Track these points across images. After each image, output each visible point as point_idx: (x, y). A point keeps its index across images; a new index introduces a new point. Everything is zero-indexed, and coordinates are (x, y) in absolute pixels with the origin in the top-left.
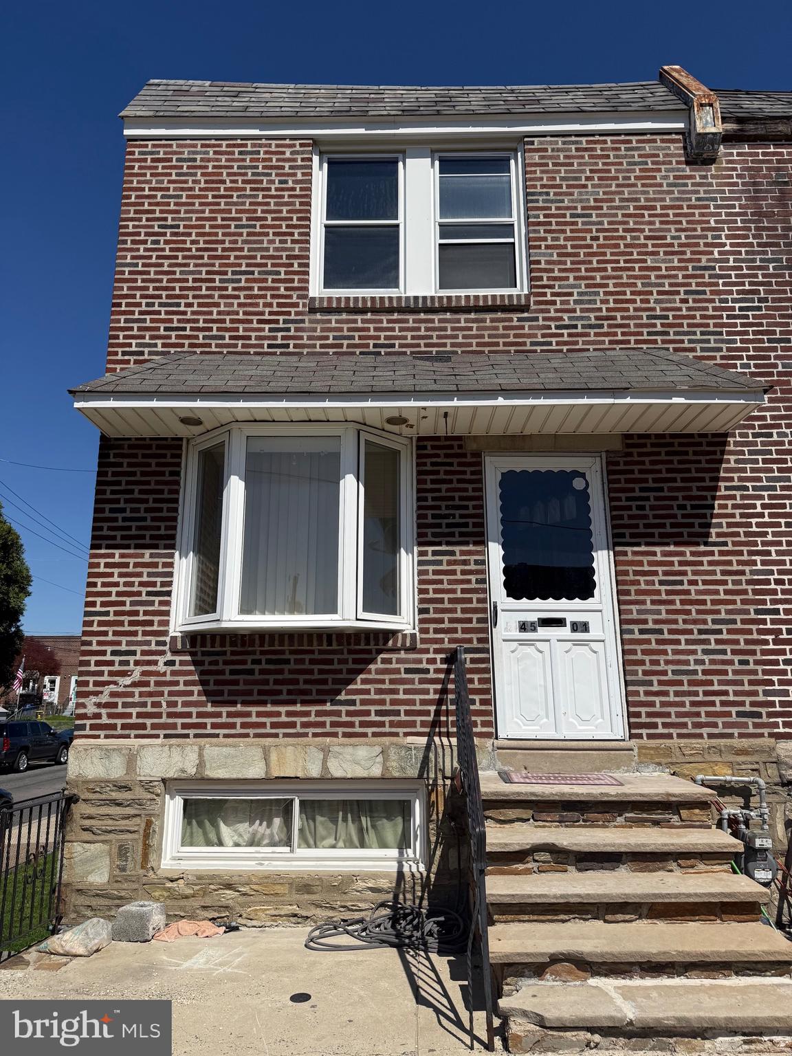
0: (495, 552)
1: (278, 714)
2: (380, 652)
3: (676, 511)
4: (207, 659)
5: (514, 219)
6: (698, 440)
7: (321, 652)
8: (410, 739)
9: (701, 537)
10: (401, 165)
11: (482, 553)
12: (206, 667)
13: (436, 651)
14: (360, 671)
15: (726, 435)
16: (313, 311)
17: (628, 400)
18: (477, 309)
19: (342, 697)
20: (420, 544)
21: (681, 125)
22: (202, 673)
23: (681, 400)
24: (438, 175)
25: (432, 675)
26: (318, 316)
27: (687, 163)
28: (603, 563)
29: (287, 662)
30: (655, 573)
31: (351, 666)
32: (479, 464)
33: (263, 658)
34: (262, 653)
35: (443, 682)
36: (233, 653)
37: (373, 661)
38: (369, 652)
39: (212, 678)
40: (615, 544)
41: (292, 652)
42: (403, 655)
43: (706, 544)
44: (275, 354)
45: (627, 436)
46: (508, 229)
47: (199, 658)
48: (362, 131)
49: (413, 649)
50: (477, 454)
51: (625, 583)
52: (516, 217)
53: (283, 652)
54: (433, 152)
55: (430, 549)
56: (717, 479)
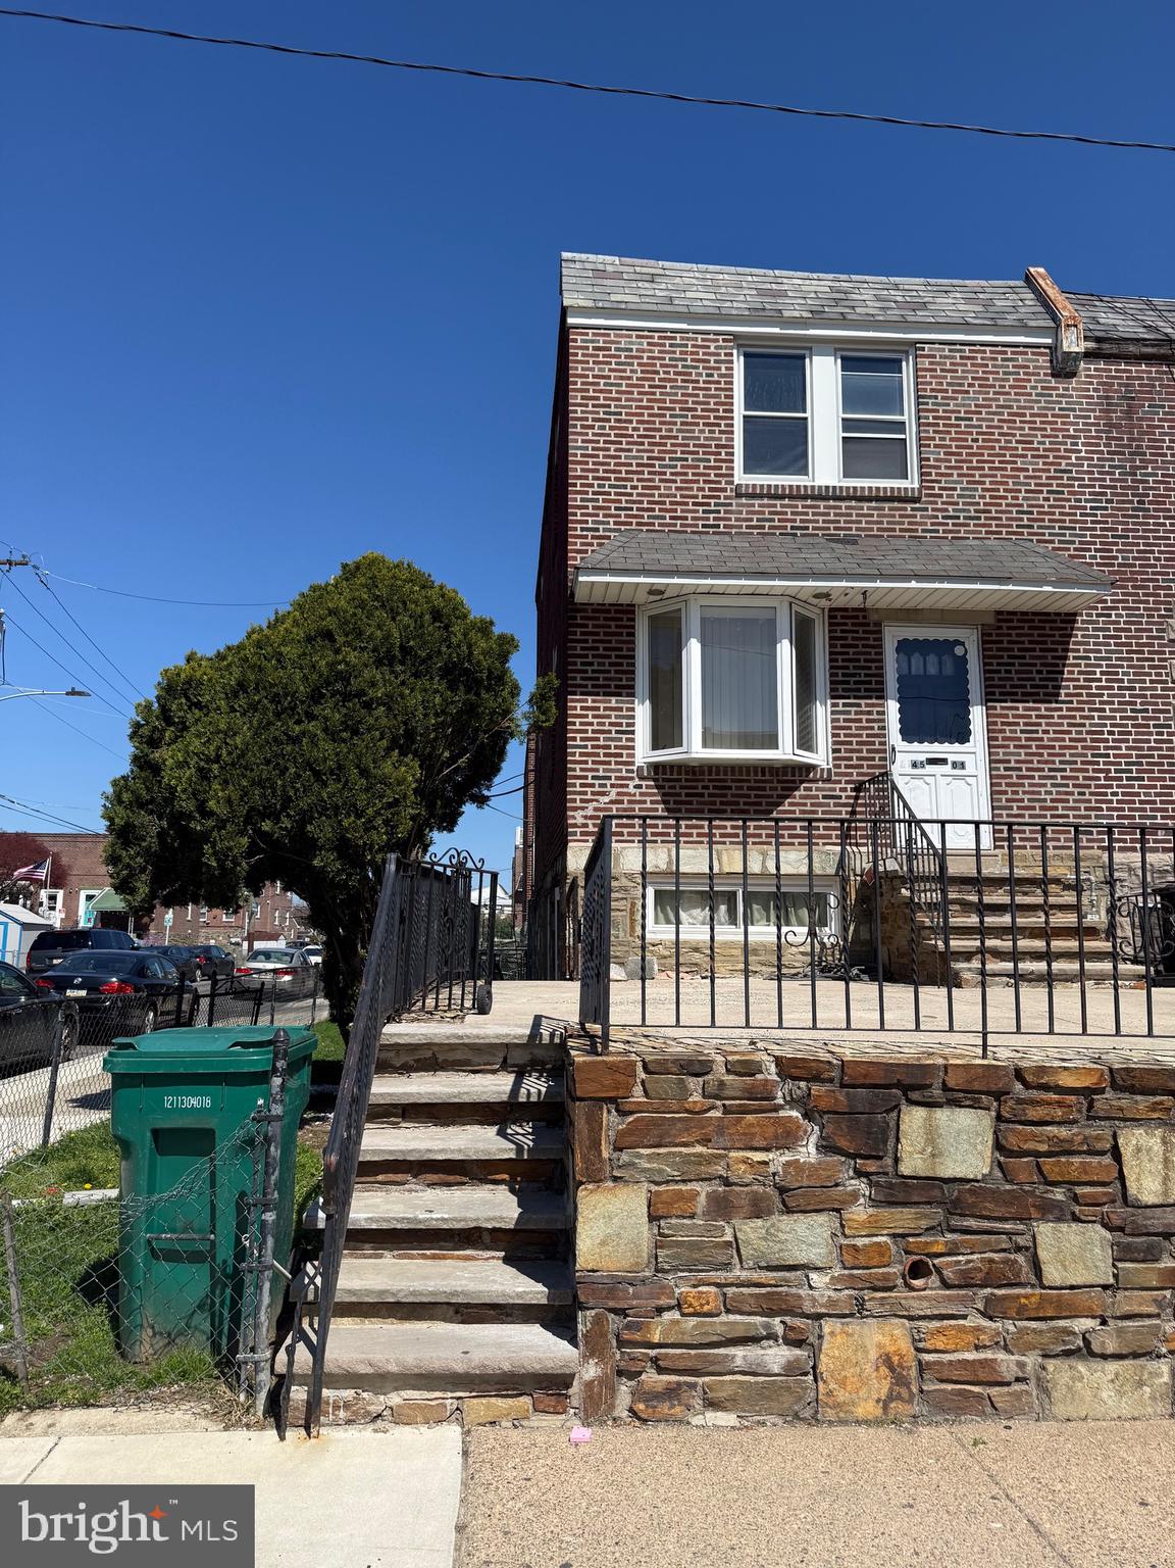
0: (893, 708)
1: (725, 827)
2: (802, 782)
3: (1034, 675)
4: (667, 784)
5: (905, 418)
6: (1053, 617)
7: (756, 781)
8: (828, 847)
9: (1052, 697)
10: (807, 360)
11: (882, 705)
12: (667, 790)
13: (847, 782)
14: (788, 797)
15: (1075, 614)
16: (739, 495)
17: (1011, 587)
18: (878, 499)
19: (774, 815)
20: (833, 697)
21: (1049, 341)
22: (664, 795)
23: (1049, 589)
24: (840, 373)
25: (843, 801)
26: (744, 501)
27: (1053, 375)
28: (977, 715)
29: (730, 788)
30: (1018, 724)
31: (780, 792)
32: (880, 632)
33: (711, 784)
34: (710, 781)
35: (852, 806)
36: (687, 780)
37: (797, 789)
38: (794, 782)
39: (672, 799)
40: (987, 701)
41: (733, 781)
42: (820, 784)
43: (1057, 702)
44: (708, 533)
45: (999, 613)
46: (900, 427)
47: (661, 783)
48: (776, 330)
49: (828, 780)
50: (878, 624)
51: (994, 731)
52: (908, 415)
53: (725, 781)
54: (836, 350)
55: (841, 701)
56: (1067, 650)
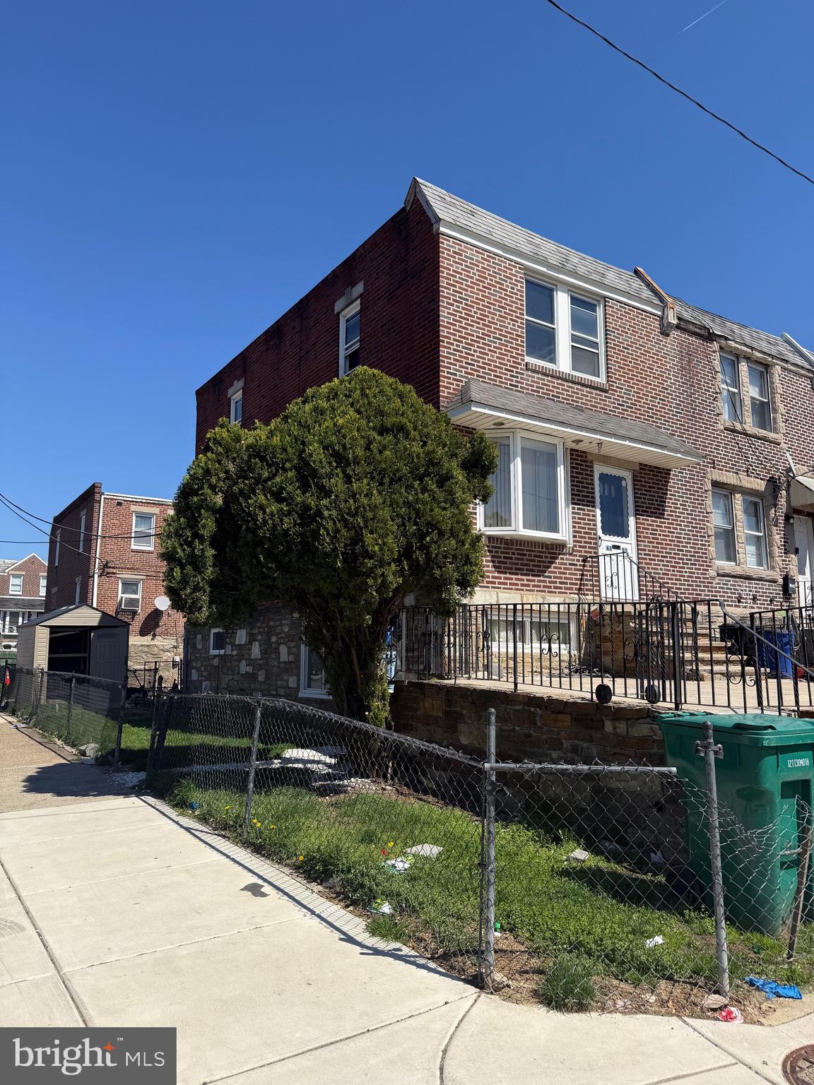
0: (598, 512)
1: (523, 580)
2: (559, 554)
3: (655, 502)
4: (494, 550)
5: (598, 341)
6: (661, 471)
7: (538, 552)
8: (572, 595)
9: (661, 516)
10: (555, 292)
11: (594, 511)
12: (494, 554)
13: (580, 556)
14: (553, 563)
15: (670, 470)
16: (527, 369)
18: (591, 387)
19: (546, 574)
20: (573, 504)
21: (660, 313)
22: (492, 557)
24: (570, 305)
25: (578, 567)
26: (529, 373)
27: (661, 333)
28: (632, 521)
29: (525, 555)
30: (649, 529)
31: (549, 560)
32: (592, 467)
33: (516, 552)
34: (516, 549)
35: (582, 570)
36: (504, 548)
37: (557, 558)
38: (556, 554)
39: (496, 560)
40: (636, 514)
41: (527, 550)
42: (568, 556)
43: (664, 518)
44: (512, 389)
45: (641, 464)
46: (595, 345)
47: (491, 549)
48: (545, 270)
49: (571, 554)
50: (592, 462)
51: (640, 532)
52: (600, 339)
53: (523, 550)
54: (569, 290)
55: (576, 506)
56: (667, 490)
